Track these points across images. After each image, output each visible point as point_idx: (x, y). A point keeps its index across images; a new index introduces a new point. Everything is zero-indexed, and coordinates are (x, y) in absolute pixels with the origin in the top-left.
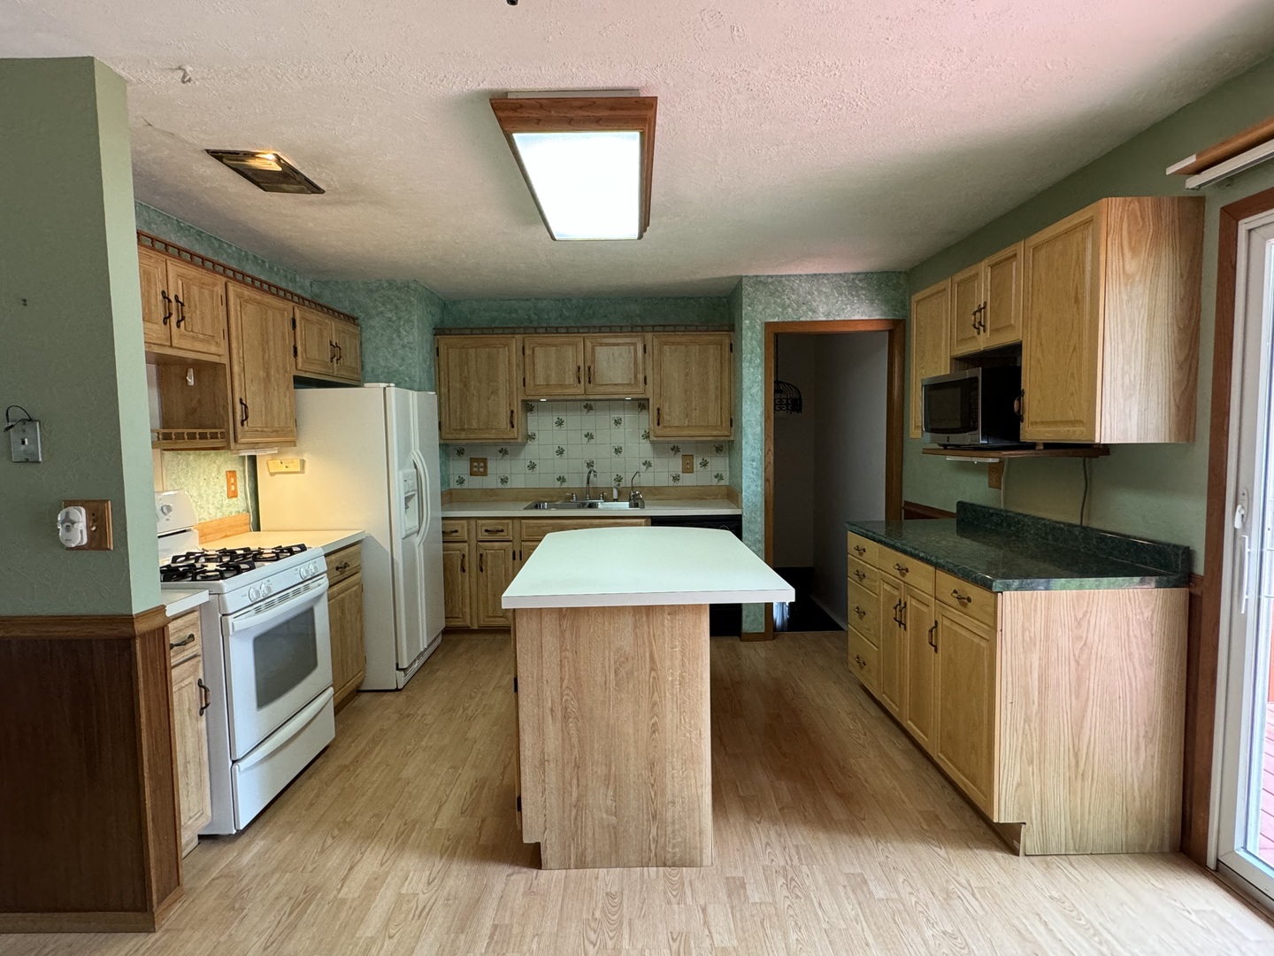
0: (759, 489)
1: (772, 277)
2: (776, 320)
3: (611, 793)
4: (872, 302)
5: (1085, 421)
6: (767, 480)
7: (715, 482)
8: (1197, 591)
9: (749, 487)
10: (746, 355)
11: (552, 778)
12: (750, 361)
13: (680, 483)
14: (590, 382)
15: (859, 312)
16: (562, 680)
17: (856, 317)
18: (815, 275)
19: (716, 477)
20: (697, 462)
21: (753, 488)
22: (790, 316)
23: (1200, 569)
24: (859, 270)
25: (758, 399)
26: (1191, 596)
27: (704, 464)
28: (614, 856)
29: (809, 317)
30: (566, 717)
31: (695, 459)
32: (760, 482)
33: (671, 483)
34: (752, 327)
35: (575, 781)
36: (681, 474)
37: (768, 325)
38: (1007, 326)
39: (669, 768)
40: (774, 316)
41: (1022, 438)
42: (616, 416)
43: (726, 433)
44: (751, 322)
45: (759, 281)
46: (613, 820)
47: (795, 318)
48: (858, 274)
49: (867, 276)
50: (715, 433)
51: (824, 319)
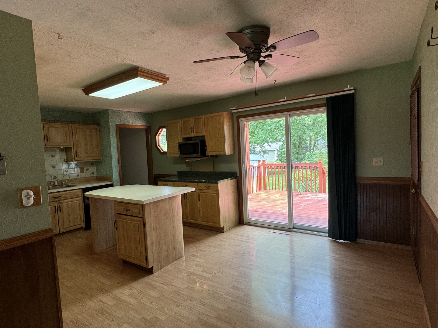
0: (118, 175)
1: (117, 110)
2: (119, 123)
3: (166, 246)
4: (142, 120)
5: (223, 151)
6: (120, 172)
7: (92, 175)
8: (238, 179)
9: (115, 175)
10: (111, 134)
11: (154, 247)
12: (112, 136)
13: (79, 177)
14: (47, 141)
15: (140, 124)
16: (155, 220)
17: (139, 125)
18: (128, 111)
19: (92, 174)
20: (85, 169)
21: (116, 175)
22: (122, 123)
23: (238, 175)
24: (139, 112)
25: (115, 147)
26: (237, 180)
27: (88, 170)
28: (168, 263)
29: (127, 123)
30: (156, 230)
31: (84, 168)
32: (118, 173)
33: (76, 177)
34: (112, 126)
35: (159, 246)
36: (80, 174)
37: (117, 125)
38: (200, 132)
39: (177, 236)
40: (118, 122)
41: (207, 155)
42: (52, 154)
43: (100, 158)
44: (112, 124)
45: (113, 111)
46: (167, 253)
47: (124, 123)
48: (139, 113)
49: (141, 113)
50: (96, 159)
51: (131, 124)
